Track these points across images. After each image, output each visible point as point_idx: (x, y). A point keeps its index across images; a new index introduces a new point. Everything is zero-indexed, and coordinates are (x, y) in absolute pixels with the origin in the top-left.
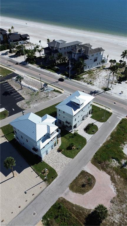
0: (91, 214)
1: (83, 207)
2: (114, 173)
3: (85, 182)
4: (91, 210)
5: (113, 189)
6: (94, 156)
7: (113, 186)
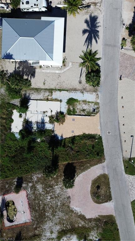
0: (75, 173)
1: (84, 173)
2: (86, 225)
3: (101, 191)
4: (77, 176)
5: (76, 209)
6: (117, 226)
7: (78, 211)
